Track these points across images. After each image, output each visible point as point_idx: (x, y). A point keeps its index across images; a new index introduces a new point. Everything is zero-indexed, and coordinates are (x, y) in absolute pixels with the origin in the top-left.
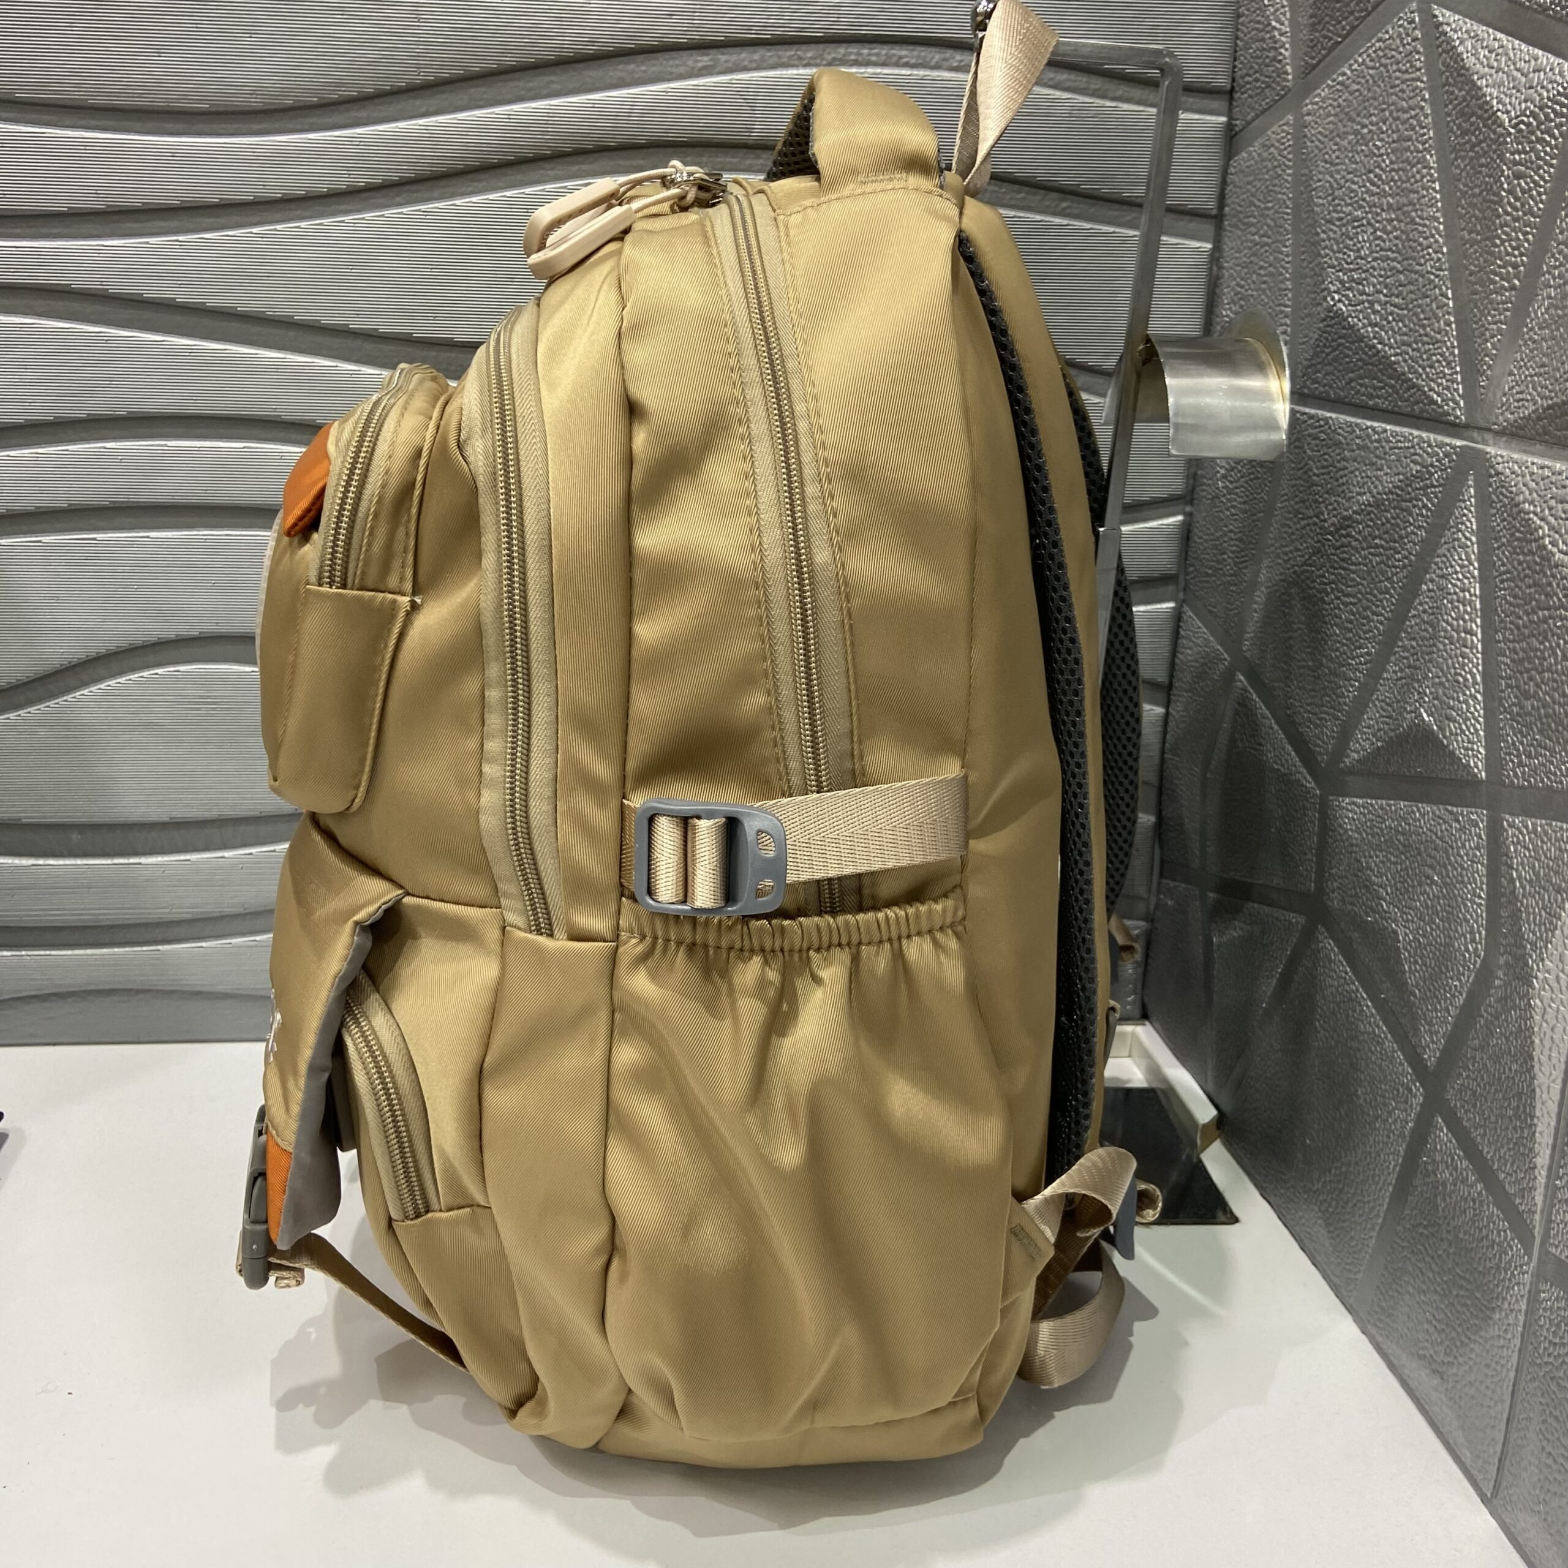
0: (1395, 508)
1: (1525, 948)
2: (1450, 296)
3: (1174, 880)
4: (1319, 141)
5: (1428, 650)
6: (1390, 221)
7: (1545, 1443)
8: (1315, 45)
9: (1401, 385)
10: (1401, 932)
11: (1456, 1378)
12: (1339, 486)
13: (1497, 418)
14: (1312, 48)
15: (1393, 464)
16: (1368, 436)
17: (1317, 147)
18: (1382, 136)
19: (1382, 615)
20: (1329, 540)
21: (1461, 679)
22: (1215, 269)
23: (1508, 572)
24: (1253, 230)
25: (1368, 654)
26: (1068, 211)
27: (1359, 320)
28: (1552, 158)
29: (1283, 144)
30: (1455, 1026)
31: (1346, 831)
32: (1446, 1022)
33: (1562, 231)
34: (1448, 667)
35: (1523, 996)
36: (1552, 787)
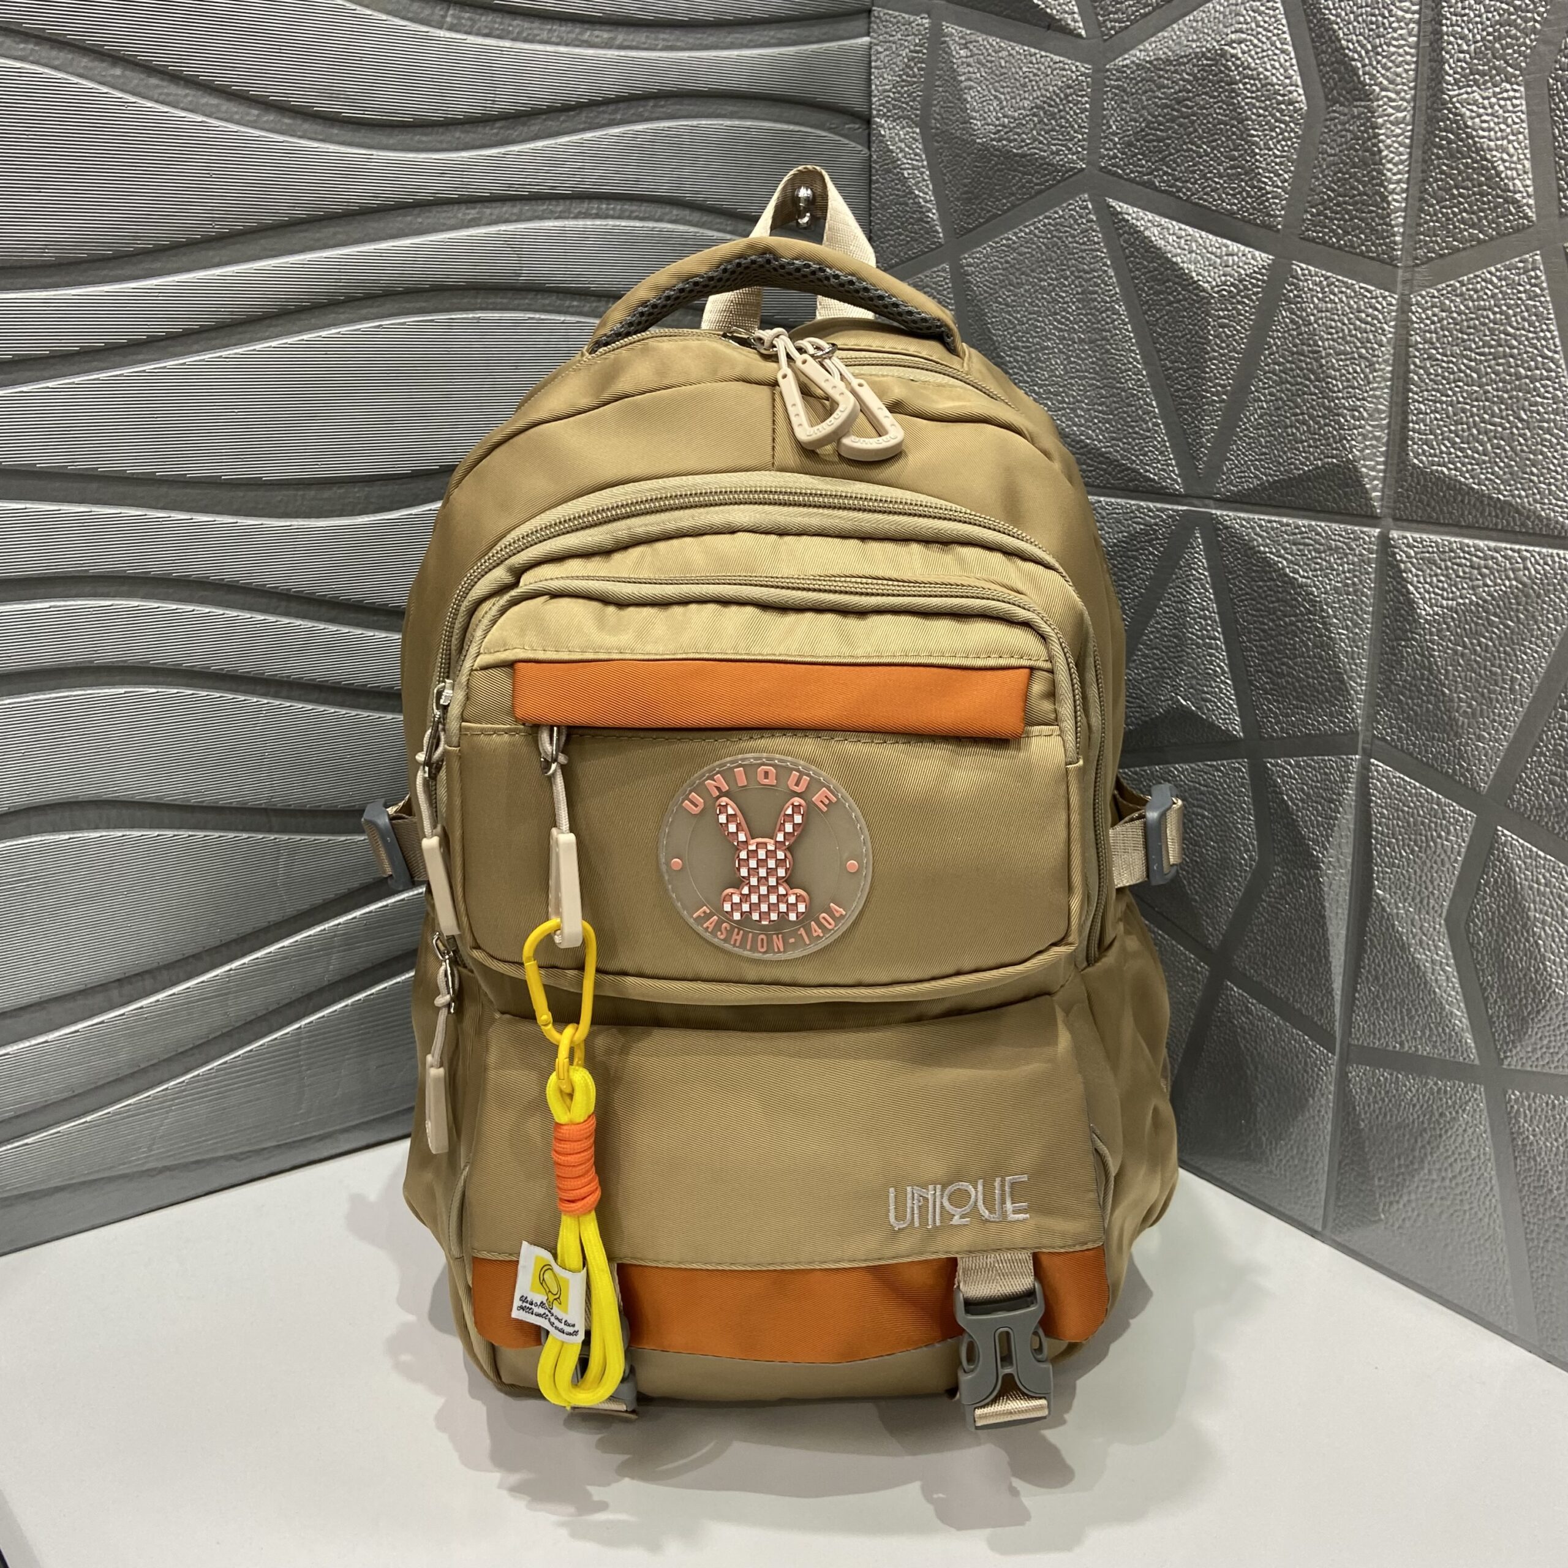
33: (1267, 365)
34: (1198, 665)
35: (1311, 877)
36: (1310, 734)
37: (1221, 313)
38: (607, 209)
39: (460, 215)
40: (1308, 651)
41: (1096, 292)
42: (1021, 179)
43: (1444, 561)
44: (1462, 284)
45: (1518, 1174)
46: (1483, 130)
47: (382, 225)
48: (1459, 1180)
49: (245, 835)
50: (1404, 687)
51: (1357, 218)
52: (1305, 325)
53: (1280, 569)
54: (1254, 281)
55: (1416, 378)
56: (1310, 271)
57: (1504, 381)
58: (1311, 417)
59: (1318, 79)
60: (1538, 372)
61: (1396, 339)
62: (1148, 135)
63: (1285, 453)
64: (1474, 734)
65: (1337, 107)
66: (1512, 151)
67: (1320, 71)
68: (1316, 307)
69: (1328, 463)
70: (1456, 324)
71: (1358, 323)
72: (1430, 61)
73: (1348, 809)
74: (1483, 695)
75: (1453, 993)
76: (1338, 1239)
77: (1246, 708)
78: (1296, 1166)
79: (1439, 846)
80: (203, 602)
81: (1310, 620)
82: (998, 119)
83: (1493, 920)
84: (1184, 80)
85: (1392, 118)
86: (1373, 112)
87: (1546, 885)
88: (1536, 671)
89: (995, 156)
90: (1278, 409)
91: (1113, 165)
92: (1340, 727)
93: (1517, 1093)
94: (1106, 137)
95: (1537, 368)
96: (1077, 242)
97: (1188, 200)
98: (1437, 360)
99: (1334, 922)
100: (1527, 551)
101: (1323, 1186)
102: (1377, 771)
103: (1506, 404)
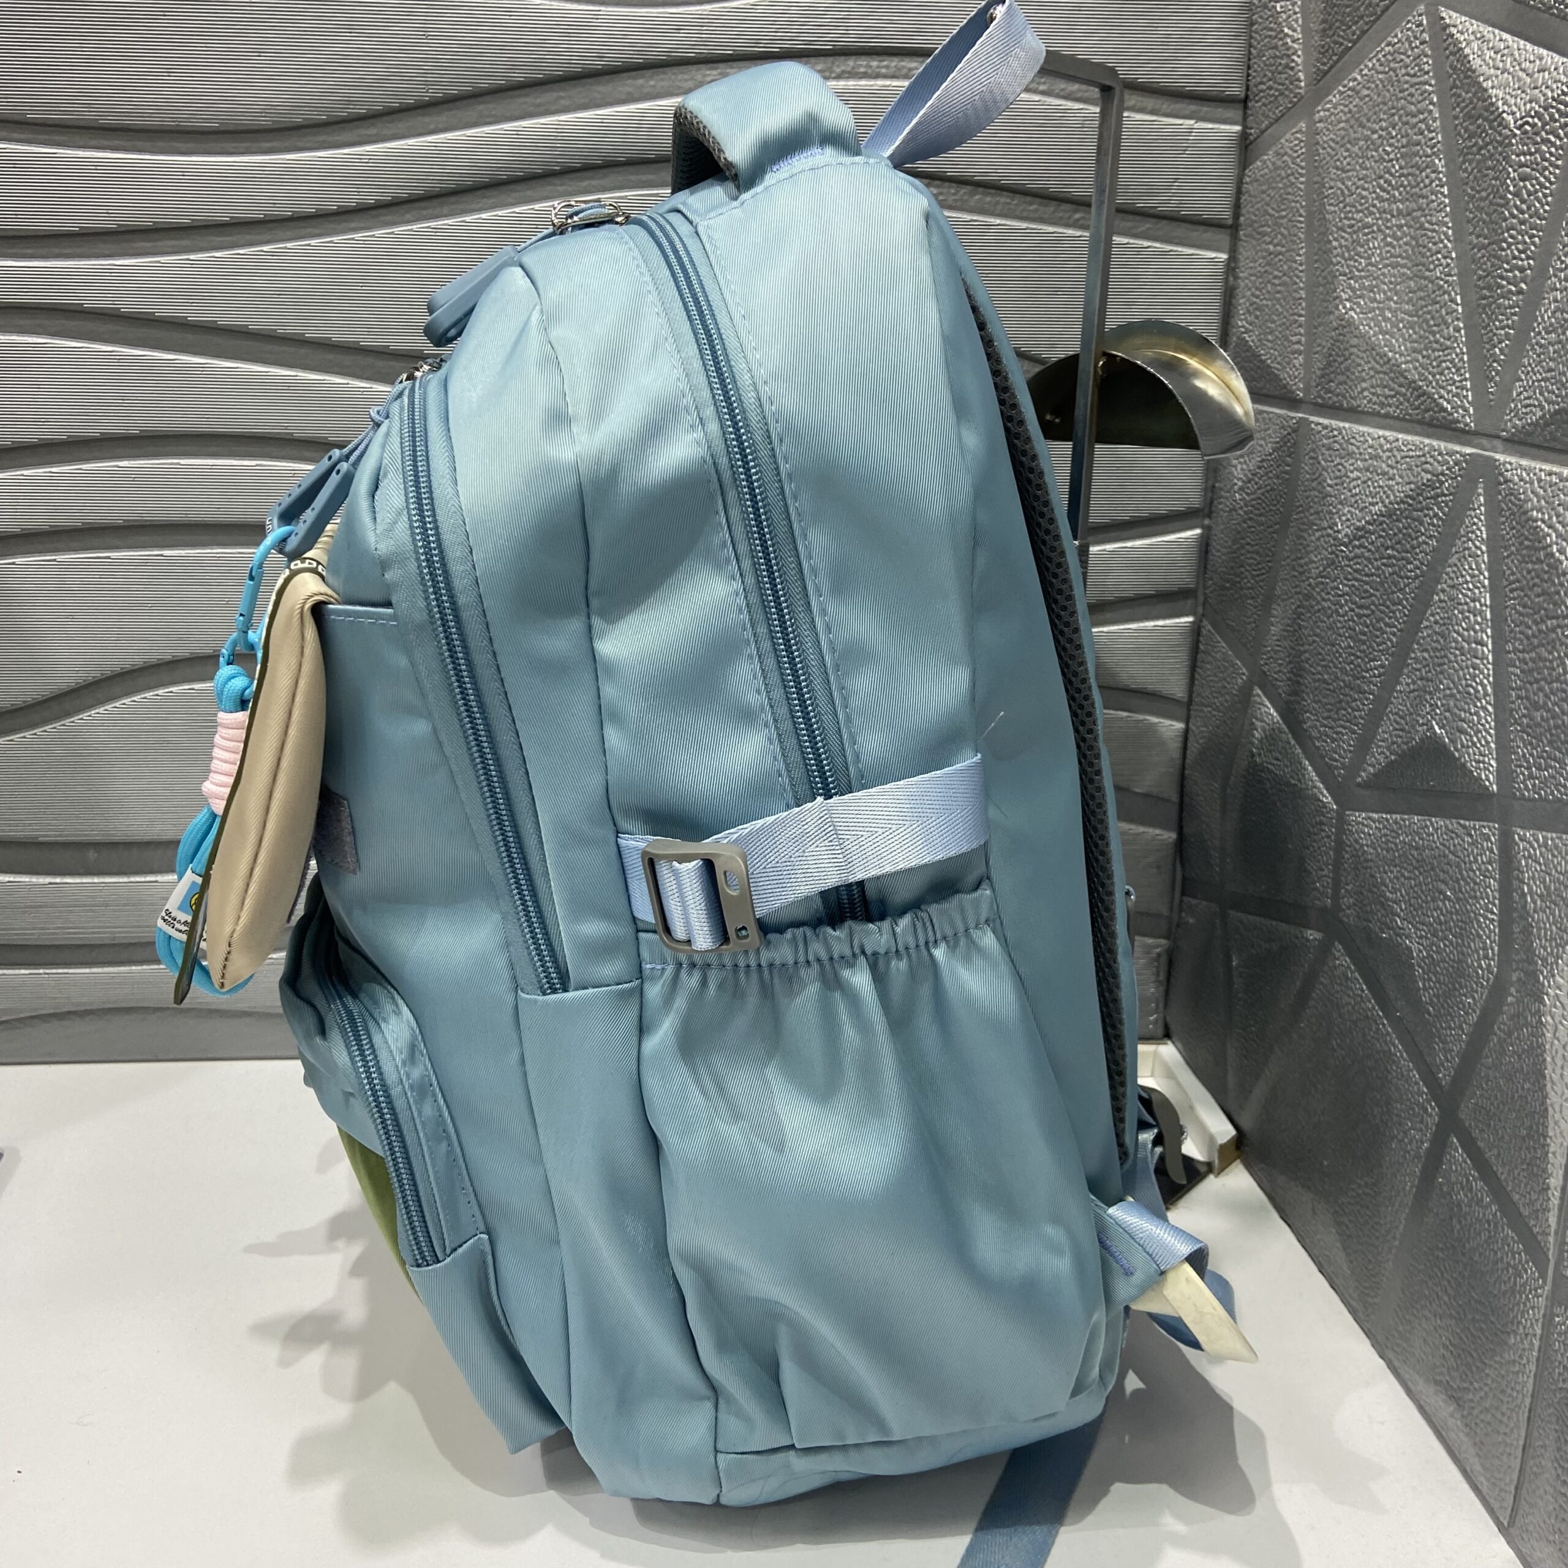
0: (1406, 518)
1: (1536, 963)
2: (1459, 301)
3: (1195, 897)
4: (1330, 147)
5: (1440, 661)
6: (1400, 227)
7: (1560, 1471)
8: (1327, 51)
9: (1412, 394)
10: (1415, 947)
11: (1472, 1405)
12: (1352, 496)
13: (1506, 424)
14: (1323, 54)
15: (1404, 473)
16: (1381, 446)
17: (1329, 154)
18: (1391, 141)
19: (1395, 626)
20: (1342, 551)
21: (1472, 691)
22: (1231, 279)
23: (1518, 581)
24: (1267, 239)
25: (1382, 666)
26: (1081, 222)
27: (1371, 328)
28: (1557, 159)
29: (1296, 151)
30: (1468, 1044)
31: (1362, 846)
32: (1460, 1040)
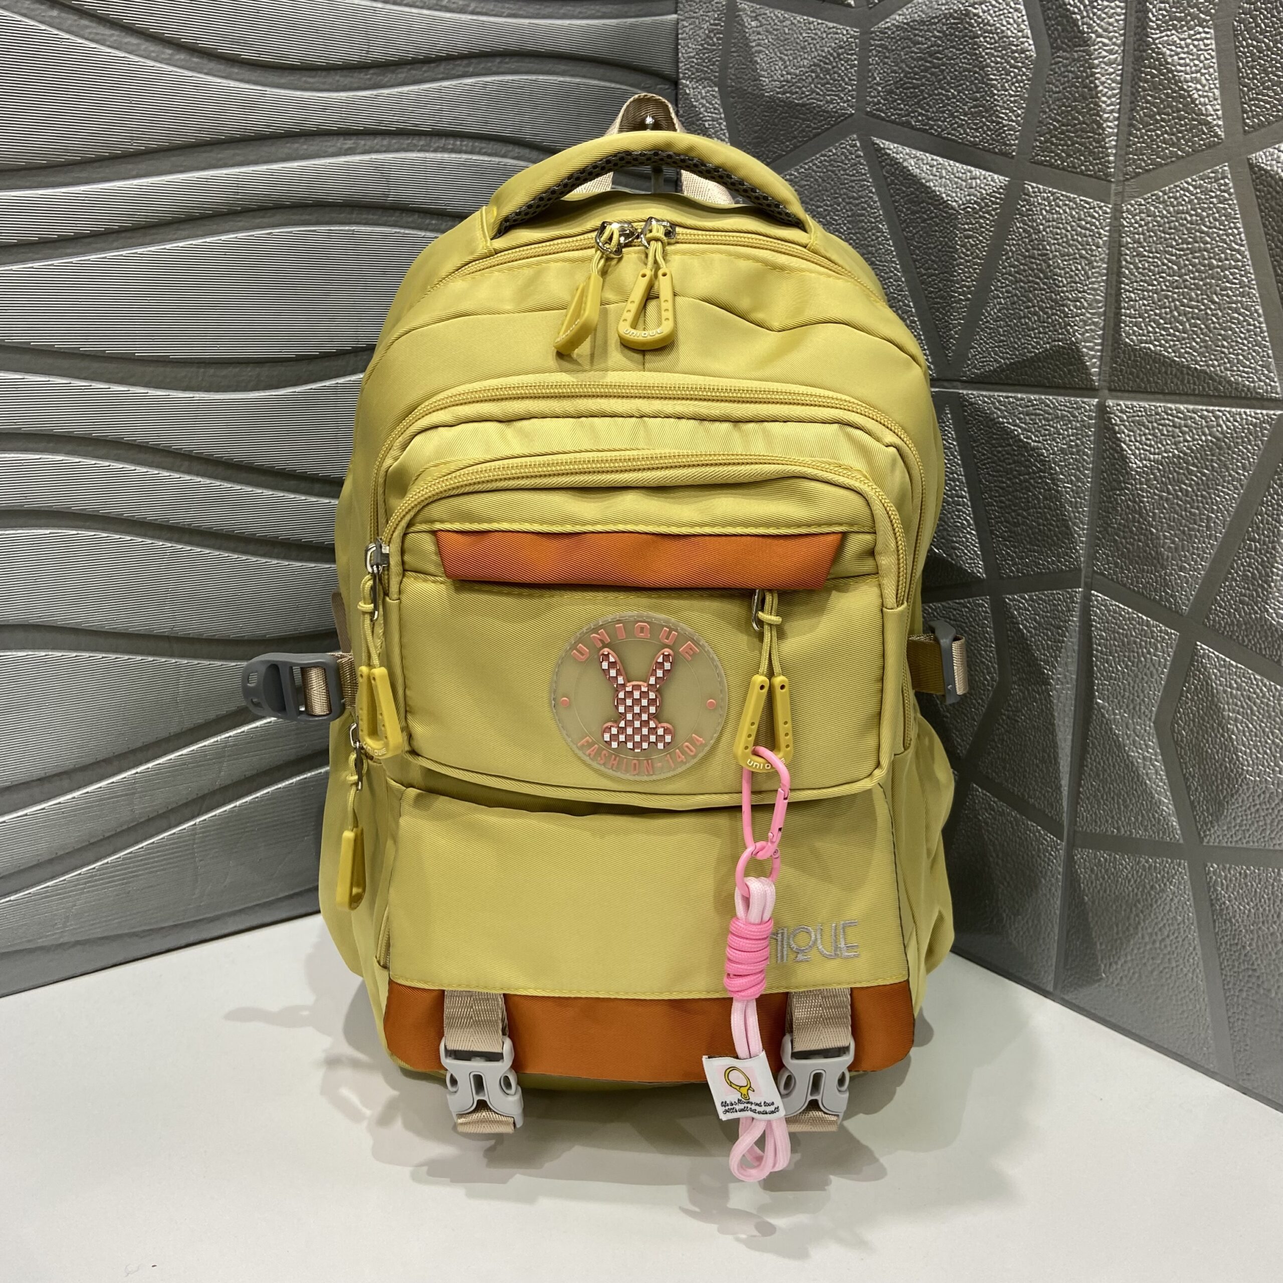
1: (1040, 664)
2: (912, 306)
13: (965, 373)
21: (959, 524)
28: (991, 227)
30: (979, 726)
32: (973, 727)
33: (1005, 268)
34: (948, 518)
35: (1043, 692)
36: (1042, 573)
37: (966, 227)
38: (461, 145)
39: (339, 145)
40: (1039, 503)
41: (863, 215)
42: (801, 125)
43: (1151, 422)
44: (1165, 193)
45: (1217, 934)
46: (1180, 65)
47: (273, 149)
48: (1168, 942)
49: (150, 659)
50: (1119, 529)
51: (1077, 143)
52: (1035, 233)
53: (1016, 436)
54: (993, 199)
55: (1127, 272)
56: (1039, 189)
57: (1199, 271)
58: (1041, 309)
59: (1044, 31)
60: (1227, 262)
61: (1110, 242)
62: (905, 83)
63: (1019, 339)
64: (1177, 565)
65: (1060, 53)
66: (1204, 82)
67: (1047, 24)
68: (1044, 218)
69: (1055, 346)
70: (1159, 226)
71: (1079, 229)
72: (1136, 12)
73: (1074, 634)
74: (1184, 532)
75: (1161, 784)
76: (1066, 997)
77: (987, 554)
78: (1031, 937)
79: (1149, 661)
80: (118, 459)
81: (1040, 477)
82: (782, 76)
83: (1194, 721)
84: (935, 37)
85: (1106, 60)
86: (1090, 55)
87: (1237, 689)
88: (1227, 510)
89: (780, 106)
90: (1014, 303)
91: (877, 110)
92: (1066, 566)
93: (1215, 866)
94: (871, 87)
95: (1227, 259)
96: (847, 175)
97: (939, 135)
98: (1145, 256)
99: (1062, 729)
100: (1219, 411)
101: (1054, 952)
102: (1097, 600)
103: (1201, 290)
